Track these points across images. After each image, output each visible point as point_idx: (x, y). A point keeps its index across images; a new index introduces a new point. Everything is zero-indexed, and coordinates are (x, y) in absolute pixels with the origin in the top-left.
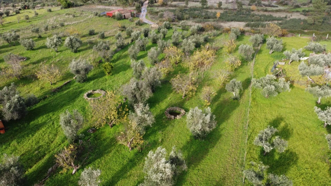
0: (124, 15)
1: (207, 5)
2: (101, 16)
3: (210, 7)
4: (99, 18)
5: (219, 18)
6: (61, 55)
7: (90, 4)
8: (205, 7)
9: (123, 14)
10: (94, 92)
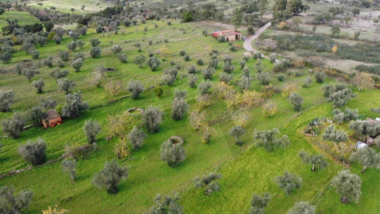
0: (228, 38)
1: (339, 34)
2: (208, 35)
3: (343, 36)
4: (205, 37)
5: (335, 53)
6: (142, 71)
7: (211, 20)
8: (336, 35)
9: (226, 36)
10: (136, 109)
